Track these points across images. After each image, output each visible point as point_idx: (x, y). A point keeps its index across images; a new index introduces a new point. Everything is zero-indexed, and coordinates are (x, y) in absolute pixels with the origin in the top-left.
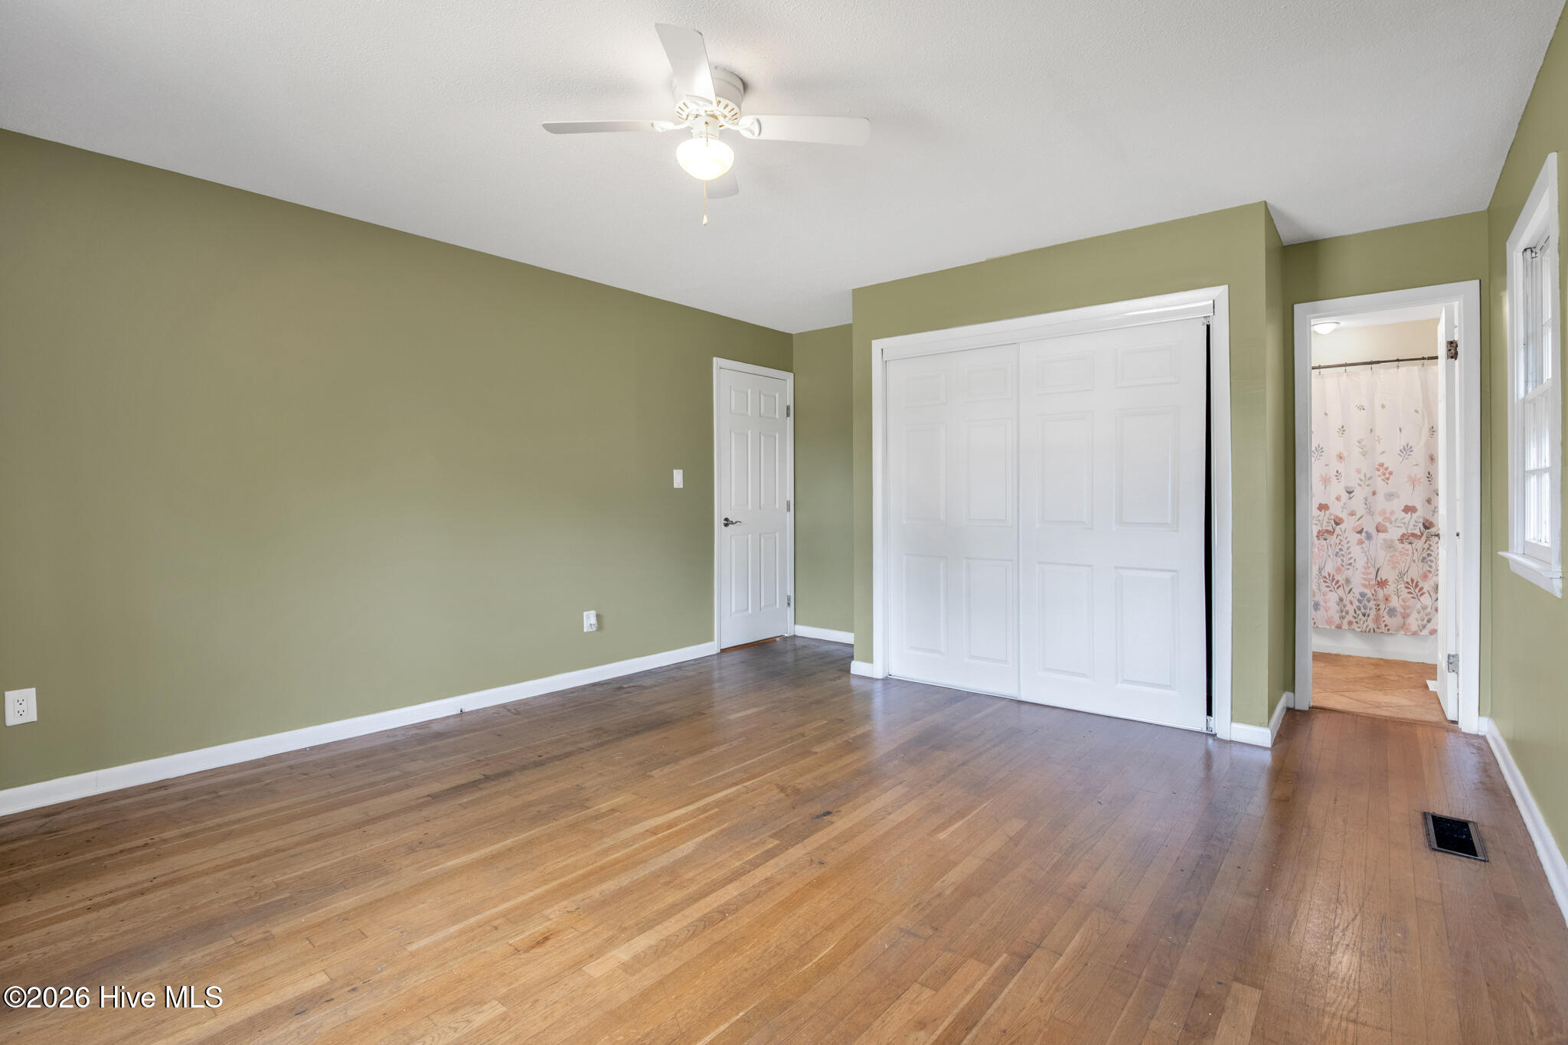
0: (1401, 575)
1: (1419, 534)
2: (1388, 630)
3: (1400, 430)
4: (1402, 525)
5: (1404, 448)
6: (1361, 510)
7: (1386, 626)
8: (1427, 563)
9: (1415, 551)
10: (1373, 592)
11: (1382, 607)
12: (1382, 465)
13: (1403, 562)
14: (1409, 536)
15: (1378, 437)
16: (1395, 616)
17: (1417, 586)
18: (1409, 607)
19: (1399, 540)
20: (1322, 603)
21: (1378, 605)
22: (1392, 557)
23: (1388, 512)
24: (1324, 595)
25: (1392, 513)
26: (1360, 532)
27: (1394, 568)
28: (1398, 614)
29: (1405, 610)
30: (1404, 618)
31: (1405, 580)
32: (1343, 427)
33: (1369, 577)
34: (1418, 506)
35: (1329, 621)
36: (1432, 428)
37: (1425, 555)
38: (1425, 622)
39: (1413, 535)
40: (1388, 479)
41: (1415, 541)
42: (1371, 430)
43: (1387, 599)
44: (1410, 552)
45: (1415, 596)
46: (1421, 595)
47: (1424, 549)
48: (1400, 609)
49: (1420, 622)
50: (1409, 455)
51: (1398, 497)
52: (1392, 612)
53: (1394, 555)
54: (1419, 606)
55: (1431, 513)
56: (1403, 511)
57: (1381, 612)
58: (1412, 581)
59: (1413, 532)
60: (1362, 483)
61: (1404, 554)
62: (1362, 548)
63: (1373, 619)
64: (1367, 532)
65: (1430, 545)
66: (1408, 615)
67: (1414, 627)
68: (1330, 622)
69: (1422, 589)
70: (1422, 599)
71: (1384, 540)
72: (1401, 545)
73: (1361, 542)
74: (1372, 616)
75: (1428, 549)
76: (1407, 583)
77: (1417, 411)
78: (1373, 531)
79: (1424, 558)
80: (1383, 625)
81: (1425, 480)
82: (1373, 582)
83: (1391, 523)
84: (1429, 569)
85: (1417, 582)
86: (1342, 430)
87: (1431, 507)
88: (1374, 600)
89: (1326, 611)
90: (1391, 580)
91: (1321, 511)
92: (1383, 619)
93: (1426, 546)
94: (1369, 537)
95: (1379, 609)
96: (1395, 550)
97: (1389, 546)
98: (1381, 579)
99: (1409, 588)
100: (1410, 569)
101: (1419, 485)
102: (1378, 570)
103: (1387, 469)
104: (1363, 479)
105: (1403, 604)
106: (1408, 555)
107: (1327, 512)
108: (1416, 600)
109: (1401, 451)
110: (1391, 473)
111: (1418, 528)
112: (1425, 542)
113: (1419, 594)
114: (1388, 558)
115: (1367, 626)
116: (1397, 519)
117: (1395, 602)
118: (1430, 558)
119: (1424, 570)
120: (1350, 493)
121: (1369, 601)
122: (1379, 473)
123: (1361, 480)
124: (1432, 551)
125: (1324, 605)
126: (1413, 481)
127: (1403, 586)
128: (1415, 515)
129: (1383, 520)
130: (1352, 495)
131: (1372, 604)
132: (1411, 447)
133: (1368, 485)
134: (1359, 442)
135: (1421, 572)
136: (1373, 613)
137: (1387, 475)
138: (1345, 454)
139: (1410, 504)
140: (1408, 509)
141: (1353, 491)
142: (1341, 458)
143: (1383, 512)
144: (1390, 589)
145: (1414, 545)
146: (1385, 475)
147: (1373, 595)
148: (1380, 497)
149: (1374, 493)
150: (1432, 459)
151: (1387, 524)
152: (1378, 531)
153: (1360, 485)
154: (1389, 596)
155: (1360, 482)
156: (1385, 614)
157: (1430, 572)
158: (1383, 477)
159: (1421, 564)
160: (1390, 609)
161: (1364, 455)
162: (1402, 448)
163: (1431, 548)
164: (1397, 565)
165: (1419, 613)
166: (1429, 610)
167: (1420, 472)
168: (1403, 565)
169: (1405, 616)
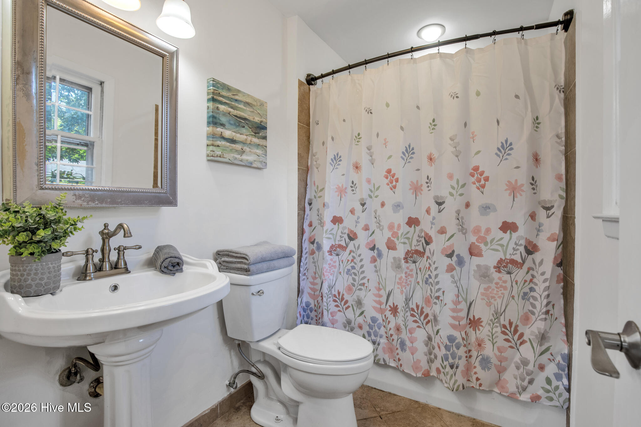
0: (497, 315)
1: (520, 260)
2: (480, 385)
3: (498, 122)
4: (499, 248)
5: (503, 146)
6: (452, 228)
7: (478, 379)
8: (528, 300)
9: (514, 283)
10: (464, 336)
11: (474, 353)
12: (476, 169)
13: (499, 297)
14: (507, 263)
15: (473, 133)
16: (489, 369)
17: (516, 331)
18: (506, 359)
19: (495, 267)
20: (408, 343)
21: (470, 351)
22: (486, 289)
23: (483, 230)
24: (411, 333)
25: (488, 231)
26: (450, 256)
27: (489, 304)
28: (493, 366)
29: (501, 362)
30: (499, 372)
31: (502, 322)
32: (434, 121)
33: (459, 314)
34: (520, 223)
35: (416, 366)
36: (537, 118)
37: (526, 290)
38: (525, 383)
39: (513, 262)
40: (483, 186)
41: (515, 270)
42: (465, 125)
43: (479, 345)
44: (509, 285)
45: (513, 344)
46: (521, 344)
47: (526, 281)
48: (494, 361)
49: (519, 382)
50: (509, 154)
51: (495, 210)
52: (485, 362)
53: (489, 287)
54: (517, 358)
55: (535, 232)
56: (501, 229)
57: (473, 360)
58: (511, 324)
59: (513, 257)
60: (454, 192)
61: (501, 286)
62: (453, 277)
63: (462, 372)
64: (458, 256)
65: (533, 276)
66: (505, 369)
67: (512, 388)
68: (417, 368)
69: (522, 335)
70: (522, 348)
71: (478, 266)
72: (498, 275)
73: (450, 269)
74: (461, 368)
75: (531, 281)
76: (504, 326)
77: (517, 97)
78: (465, 254)
79: (525, 294)
80: (474, 377)
81: (527, 188)
82: (463, 322)
83: (486, 244)
84: (531, 308)
85: (517, 326)
86: (434, 124)
87: (536, 224)
88: (465, 346)
89: (413, 354)
90: (485, 320)
91: (410, 227)
92: (475, 370)
93: (528, 277)
94: (461, 262)
95: (470, 357)
96: (491, 281)
97: (484, 275)
98: (474, 316)
99: (507, 335)
100: (508, 307)
101: (521, 195)
102: (471, 304)
103: (482, 174)
104: (456, 186)
105: (498, 354)
106: (505, 288)
107: (418, 228)
108: (515, 350)
109: (498, 149)
110: (487, 179)
111: (518, 252)
112: (527, 273)
113: (519, 342)
114: (482, 290)
115: (456, 381)
116: (494, 239)
117: (489, 350)
118: (532, 294)
119: (526, 310)
120: (440, 204)
121: (458, 348)
122: (473, 179)
123: (453, 188)
124: (536, 284)
125: (410, 345)
126: (514, 190)
127: (499, 330)
128: (515, 235)
129: (477, 240)
130: (442, 207)
131: (461, 352)
132: (511, 144)
133: (461, 195)
134: (452, 139)
135: (521, 313)
136: (462, 363)
137: (483, 182)
138: (435, 155)
139: (510, 220)
140: (508, 227)
141: (444, 202)
142: (431, 159)
143: (477, 230)
144: (484, 332)
145: (513, 276)
146: (479, 181)
147: (463, 339)
148: (474, 210)
149: (468, 205)
150: (537, 160)
151: (482, 246)
152: (471, 254)
153: (451, 194)
154: (482, 340)
155: (452, 191)
156: (477, 364)
157: (533, 313)
158: (477, 184)
159: (521, 302)
160: (483, 359)
161: (457, 156)
162: (499, 145)
163: (535, 280)
164: (492, 301)
165: (518, 368)
166: (530, 367)
167: (522, 178)
168: (499, 301)
169: (501, 370)
